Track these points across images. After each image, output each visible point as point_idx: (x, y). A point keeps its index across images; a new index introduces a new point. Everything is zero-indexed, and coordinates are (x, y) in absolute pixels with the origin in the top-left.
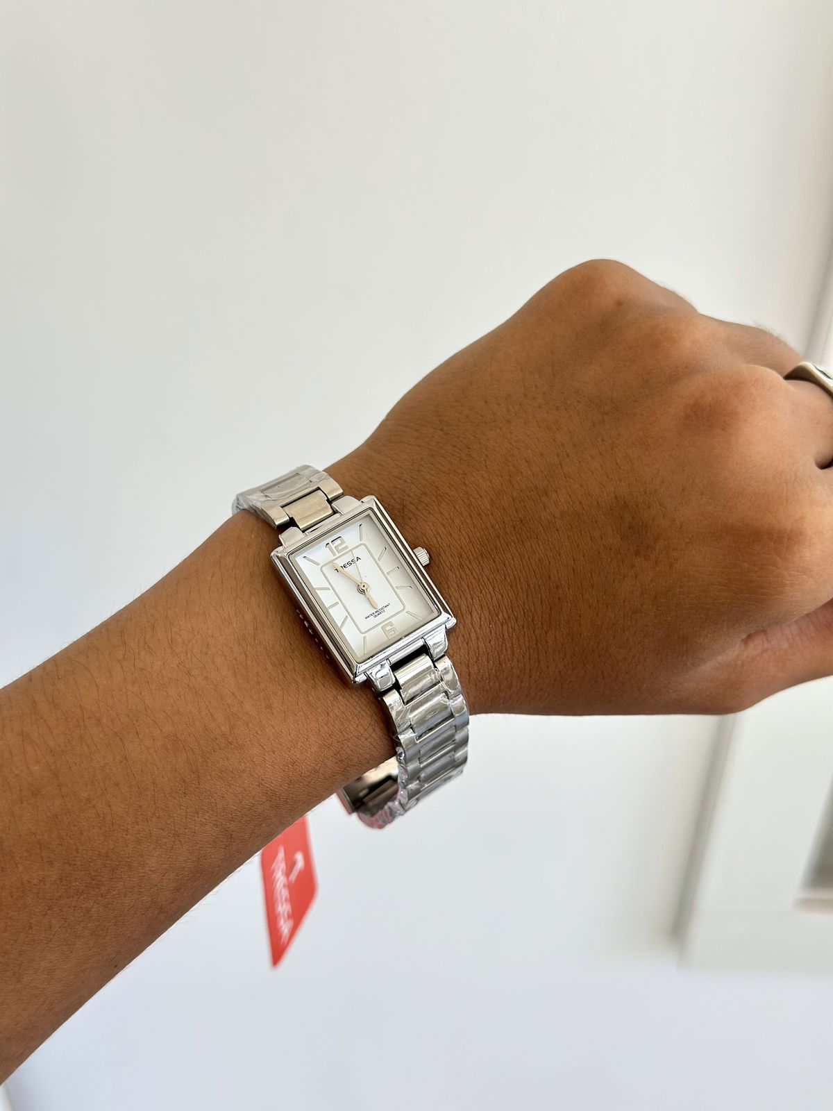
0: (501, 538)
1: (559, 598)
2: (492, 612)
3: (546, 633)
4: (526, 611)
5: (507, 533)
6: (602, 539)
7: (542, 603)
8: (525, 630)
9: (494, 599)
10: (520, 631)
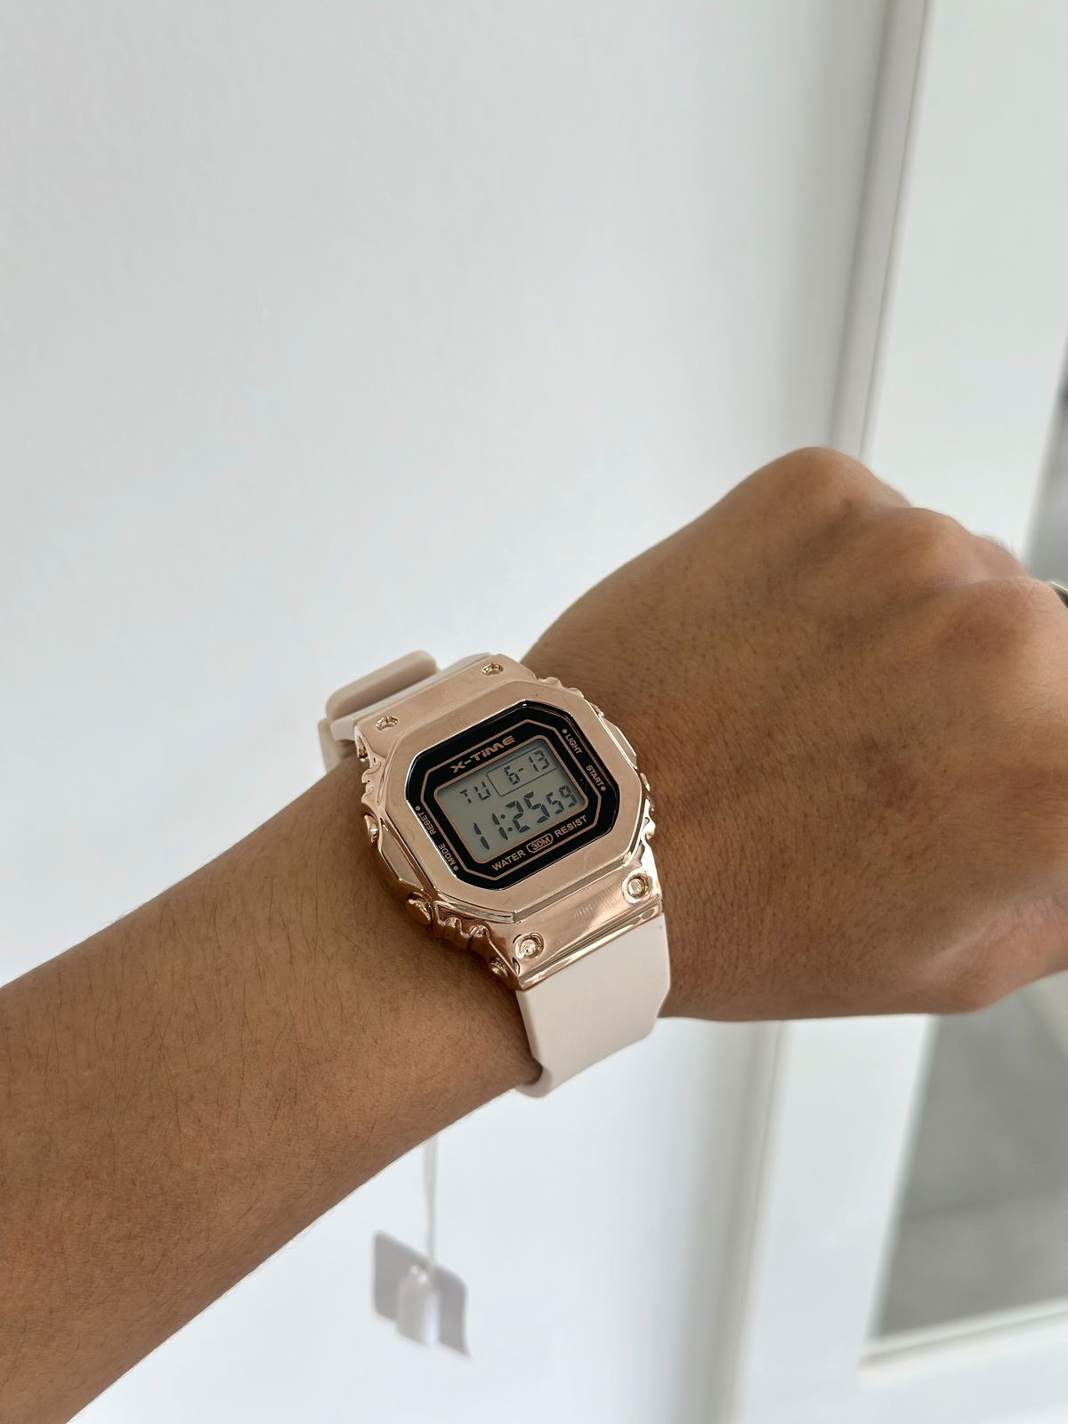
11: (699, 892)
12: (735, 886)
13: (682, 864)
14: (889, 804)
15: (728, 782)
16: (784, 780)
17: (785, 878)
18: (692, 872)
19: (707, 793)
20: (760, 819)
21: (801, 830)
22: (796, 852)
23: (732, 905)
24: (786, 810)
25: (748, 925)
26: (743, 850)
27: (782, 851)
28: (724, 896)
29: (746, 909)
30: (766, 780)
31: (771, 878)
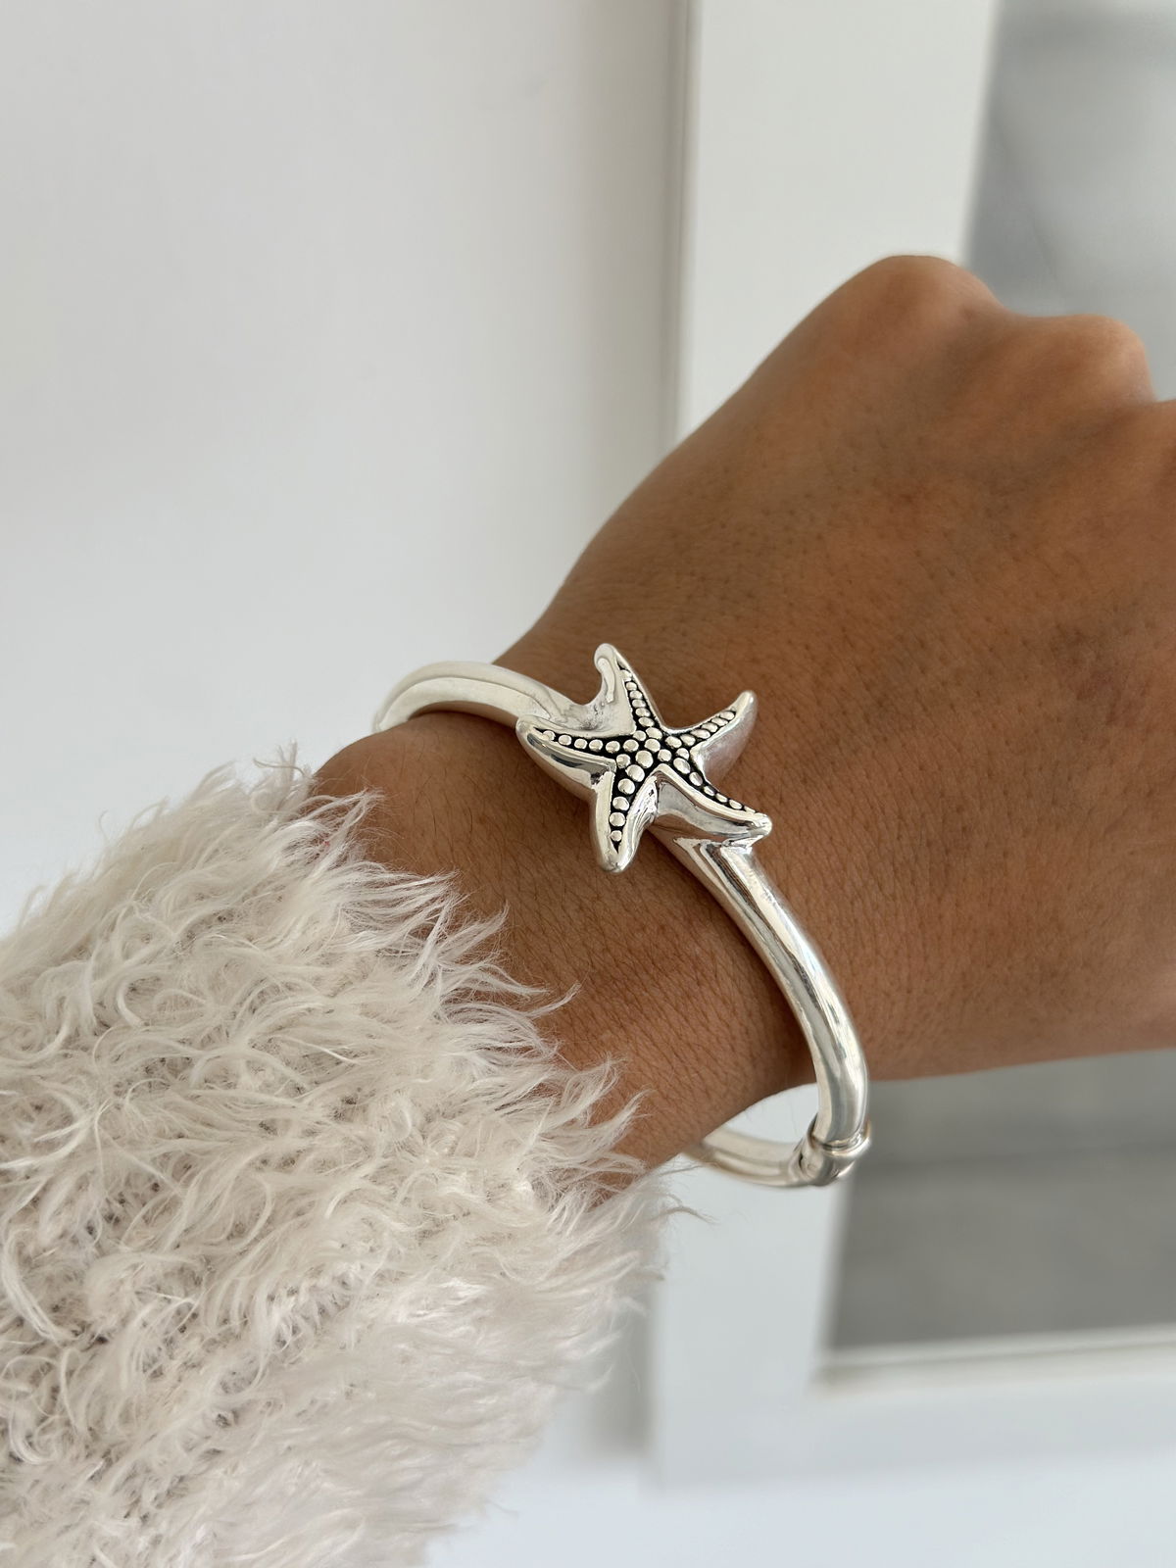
0: (841, 743)
1: (964, 829)
2: (830, 882)
3: (939, 899)
4: (897, 865)
5: (852, 731)
6: (1040, 705)
7: (929, 844)
8: (899, 902)
9: (834, 858)
10: (888, 905)
11: (842, 888)
12: (895, 871)
13: (811, 849)
14: (1112, 719)
15: (868, 722)
16: (952, 706)
17: (968, 847)
18: (828, 858)
19: (837, 742)
20: (921, 769)
21: (986, 775)
22: (981, 808)
23: (894, 898)
24: (959, 750)
25: (921, 925)
26: (900, 817)
27: (959, 810)
28: (881, 889)
29: (916, 902)
30: (925, 709)
31: (947, 852)
